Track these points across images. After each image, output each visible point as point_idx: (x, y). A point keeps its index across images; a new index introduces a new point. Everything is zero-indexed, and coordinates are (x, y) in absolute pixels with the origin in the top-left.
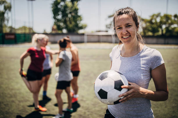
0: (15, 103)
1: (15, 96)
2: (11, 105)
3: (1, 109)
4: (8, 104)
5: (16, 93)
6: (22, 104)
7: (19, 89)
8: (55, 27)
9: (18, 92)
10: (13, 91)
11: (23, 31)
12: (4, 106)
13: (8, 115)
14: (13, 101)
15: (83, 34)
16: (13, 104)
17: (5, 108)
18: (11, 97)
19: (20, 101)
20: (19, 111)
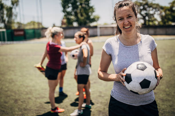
0: (32, 100)
1: (30, 93)
2: (28, 102)
3: (19, 106)
4: (24, 101)
5: (31, 90)
6: (39, 101)
7: (34, 86)
8: (65, 21)
9: (33, 89)
10: (29, 88)
11: (32, 27)
12: (21, 103)
13: (26, 112)
14: (29, 98)
15: (96, 27)
16: (30, 101)
17: (22, 105)
18: (27, 94)
19: (36, 98)
20: (37, 107)
